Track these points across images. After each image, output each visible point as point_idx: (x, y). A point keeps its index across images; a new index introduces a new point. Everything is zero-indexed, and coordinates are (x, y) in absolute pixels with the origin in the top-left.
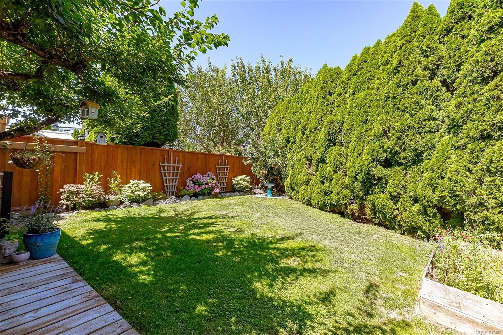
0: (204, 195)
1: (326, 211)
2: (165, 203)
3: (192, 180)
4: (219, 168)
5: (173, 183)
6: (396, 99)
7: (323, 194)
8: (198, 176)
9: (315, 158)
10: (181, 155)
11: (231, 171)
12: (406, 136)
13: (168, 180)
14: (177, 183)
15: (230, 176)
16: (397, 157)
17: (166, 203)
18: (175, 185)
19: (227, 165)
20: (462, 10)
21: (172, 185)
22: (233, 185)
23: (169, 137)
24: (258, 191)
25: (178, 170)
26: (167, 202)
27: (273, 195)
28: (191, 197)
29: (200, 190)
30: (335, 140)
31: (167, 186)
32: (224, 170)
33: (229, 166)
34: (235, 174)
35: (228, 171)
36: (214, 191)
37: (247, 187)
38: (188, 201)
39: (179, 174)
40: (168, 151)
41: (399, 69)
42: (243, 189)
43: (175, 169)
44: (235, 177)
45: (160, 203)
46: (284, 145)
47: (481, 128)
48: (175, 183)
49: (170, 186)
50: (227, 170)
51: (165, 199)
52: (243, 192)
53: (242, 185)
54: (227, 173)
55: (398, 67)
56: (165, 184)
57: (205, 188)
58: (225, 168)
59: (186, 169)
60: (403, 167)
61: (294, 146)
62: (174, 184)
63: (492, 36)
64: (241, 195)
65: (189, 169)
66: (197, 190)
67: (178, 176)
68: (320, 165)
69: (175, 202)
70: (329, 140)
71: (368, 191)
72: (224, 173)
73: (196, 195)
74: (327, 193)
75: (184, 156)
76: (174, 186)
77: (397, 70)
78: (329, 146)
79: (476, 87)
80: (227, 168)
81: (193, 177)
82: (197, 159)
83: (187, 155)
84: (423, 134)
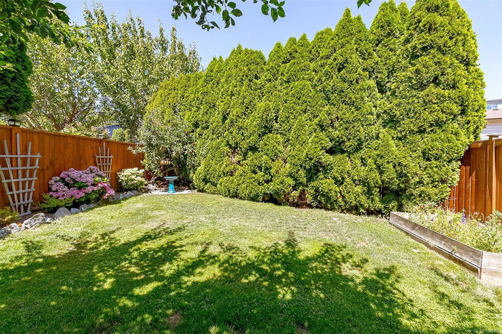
0: (88, 202)
1: (258, 201)
2: (23, 228)
3: (63, 180)
4: (99, 159)
5: (24, 188)
6: (343, 92)
7: (257, 184)
8: (75, 173)
9: (244, 145)
10: (36, 138)
11: (114, 163)
12: (353, 127)
13: (13, 184)
14: (33, 188)
15: (114, 170)
16: (343, 146)
17: (27, 228)
18: (29, 193)
19: (110, 155)
20: (389, 27)
21: (24, 194)
22: (121, 184)
23: (16, 104)
24: (151, 187)
25: (32, 164)
26: (28, 226)
27: (176, 190)
28: (69, 208)
29: (83, 195)
30: (272, 127)
31: (13, 196)
32: (106, 163)
33: (112, 157)
34: (119, 167)
35: (111, 164)
36: (107, 195)
37: (142, 183)
38: (67, 216)
39: (35, 171)
40: (11, 130)
41: (345, 65)
42: (137, 187)
43: (28, 164)
44: (120, 170)
45: (13, 231)
46: (189, 130)
47: (420, 124)
48: (29, 188)
49: (18, 195)
50: (109, 162)
51: (20, 221)
52: (137, 190)
53: (136, 182)
54: (109, 166)
55: (344, 63)
56: (8, 193)
57: (93, 191)
58: (106, 159)
59: (47, 162)
60: (346, 154)
61: (206, 131)
62: (27, 190)
63: (424, 53)
64: (136, 195)
65: (51, 163)
66: (78, 197)
67: (35, 175)
68: (250, 153)
69: (44, 222)
70: (266, 127)
71: (311, 177)
72: (106, 166)
73: (76, 205)
74: (261, 182)
75: (42, 140)
76: (26, 195)
77: (343, 65)
78: (264, 134)
79: (414, 93)
80: (110, 159)
81: (62, 175)
82: (66, 146)
83: (47, 138)
84: (365, 127)
